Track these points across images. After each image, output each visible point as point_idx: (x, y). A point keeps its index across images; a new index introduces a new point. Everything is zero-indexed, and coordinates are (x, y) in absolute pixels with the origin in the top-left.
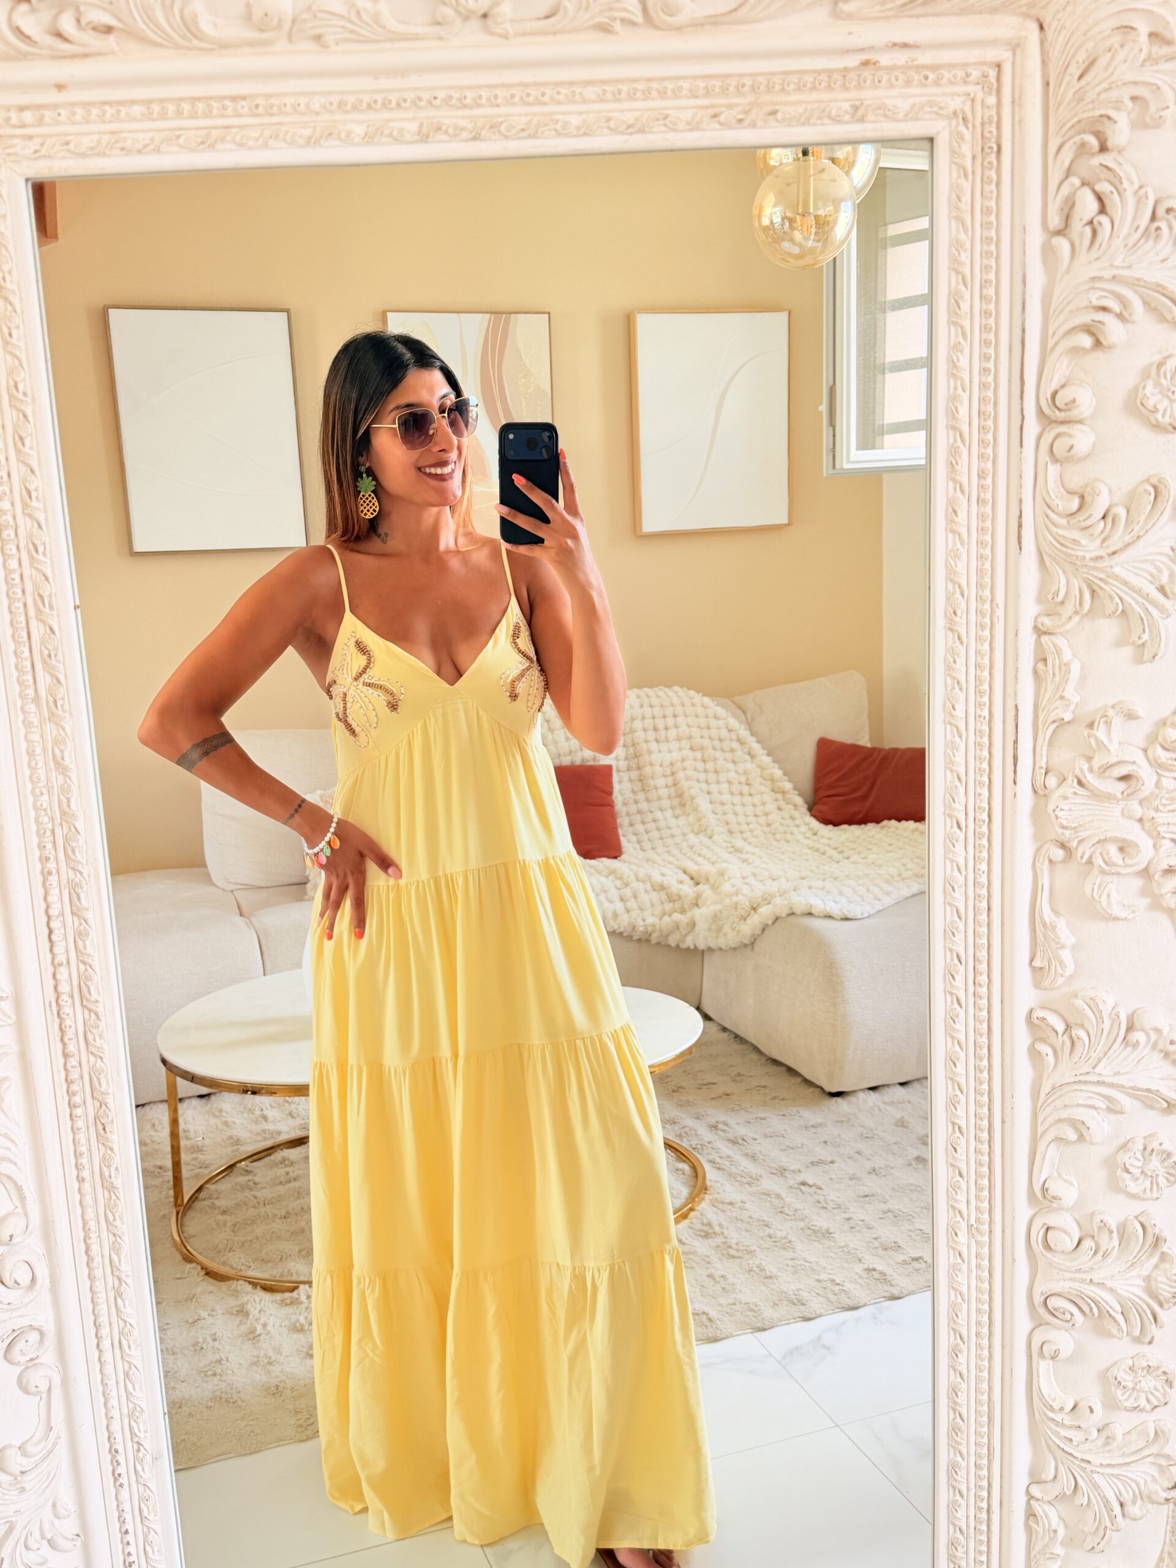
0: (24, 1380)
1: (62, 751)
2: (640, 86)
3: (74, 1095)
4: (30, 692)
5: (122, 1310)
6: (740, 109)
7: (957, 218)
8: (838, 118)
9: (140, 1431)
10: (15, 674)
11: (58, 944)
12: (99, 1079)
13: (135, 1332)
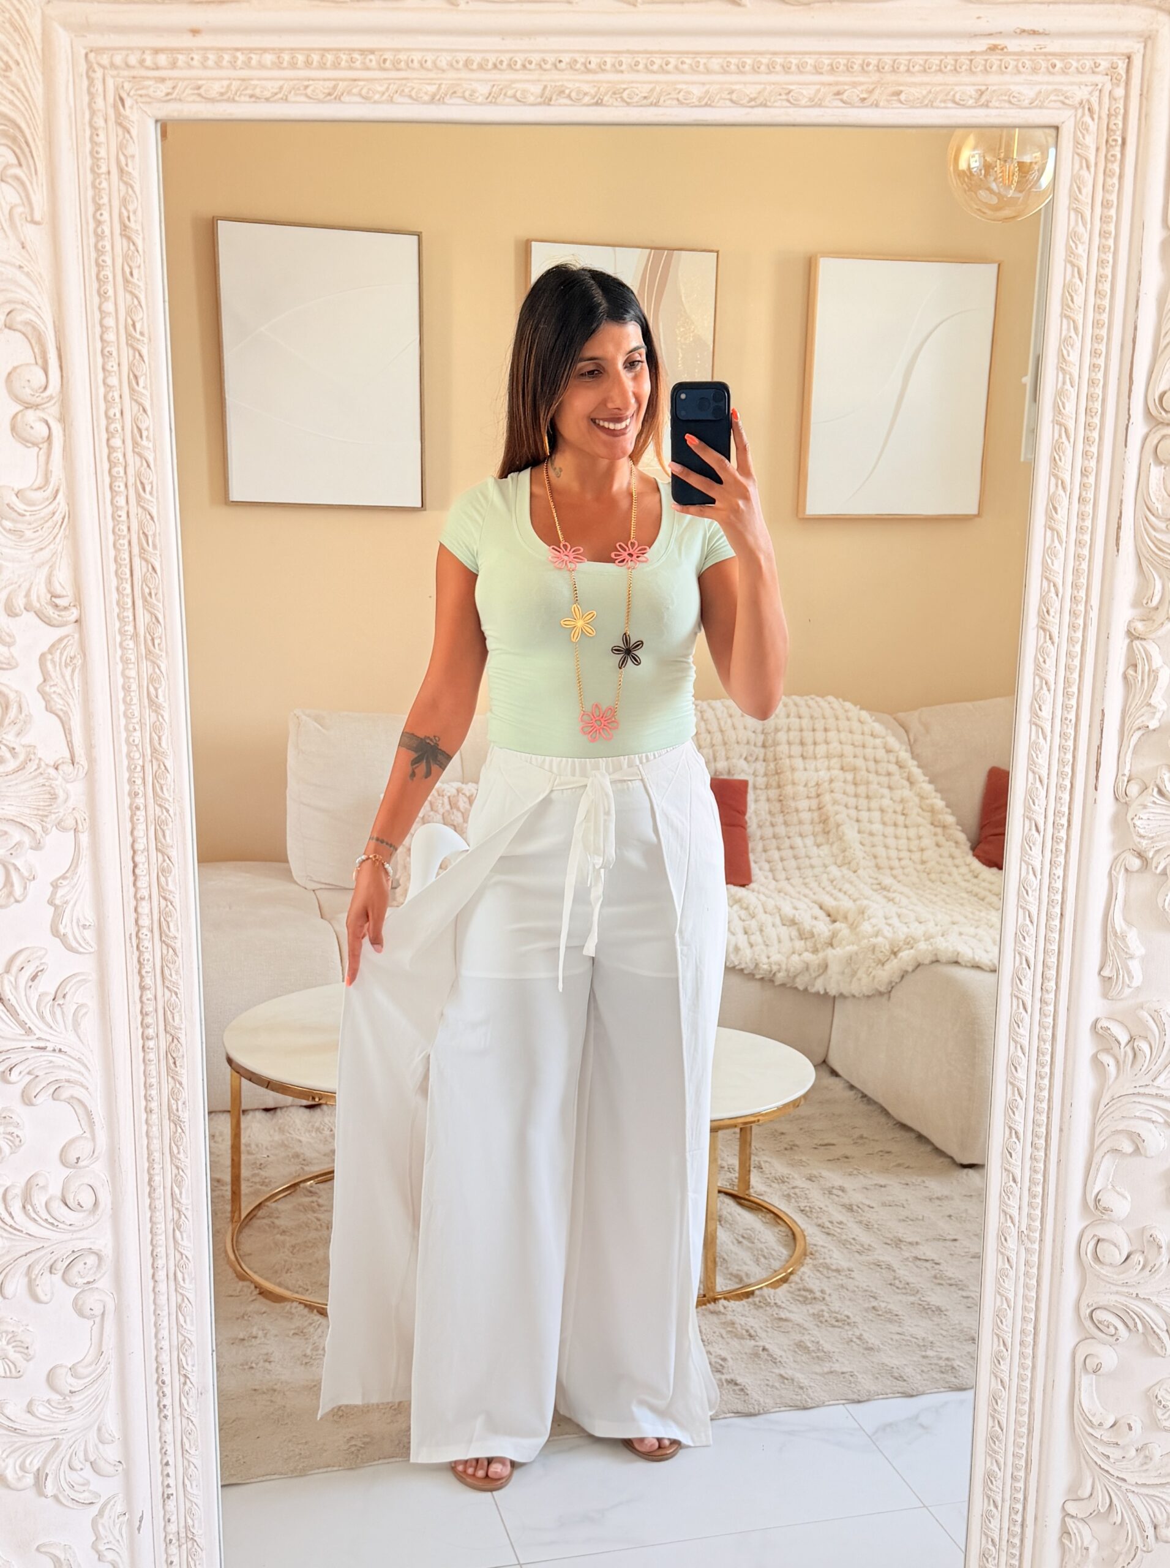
0: (80, 1302)
1: (156, 689)
2: (765, 60)
3: (148, 1027)
4: (130, 628)
5: (180, 1242)
6: (864, 87)
7: (1076, 211)
8: (962, 103)
9: (187, 1364)
10: (116, 610)
11: (141, 878)
12: (173, 1014)
13: (191, 1265)
